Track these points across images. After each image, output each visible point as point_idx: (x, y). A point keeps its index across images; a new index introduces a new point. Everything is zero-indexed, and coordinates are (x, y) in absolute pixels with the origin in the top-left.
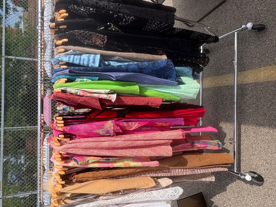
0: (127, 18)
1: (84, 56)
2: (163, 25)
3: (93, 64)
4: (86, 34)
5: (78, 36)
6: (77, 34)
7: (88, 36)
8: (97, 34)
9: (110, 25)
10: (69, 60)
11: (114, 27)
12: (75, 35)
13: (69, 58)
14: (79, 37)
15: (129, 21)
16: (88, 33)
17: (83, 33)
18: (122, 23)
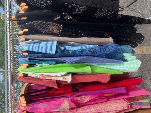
0: (80, 8)
1: (43, 44)
2: (110, 13)
3: (50, 51)
4: (44, 24)
5: (36, 26)
6: (36, 25)
7: (46, 26)
8: (54, 24)
9: (65, 15)
10: (29, 49)
11: (68, 16)
12: (34, 26)
13: (29, 47)
14: (38, 27)
15: (81, 10)
16: (46, 23)
17: (41, 23)
18: (75, 12)
